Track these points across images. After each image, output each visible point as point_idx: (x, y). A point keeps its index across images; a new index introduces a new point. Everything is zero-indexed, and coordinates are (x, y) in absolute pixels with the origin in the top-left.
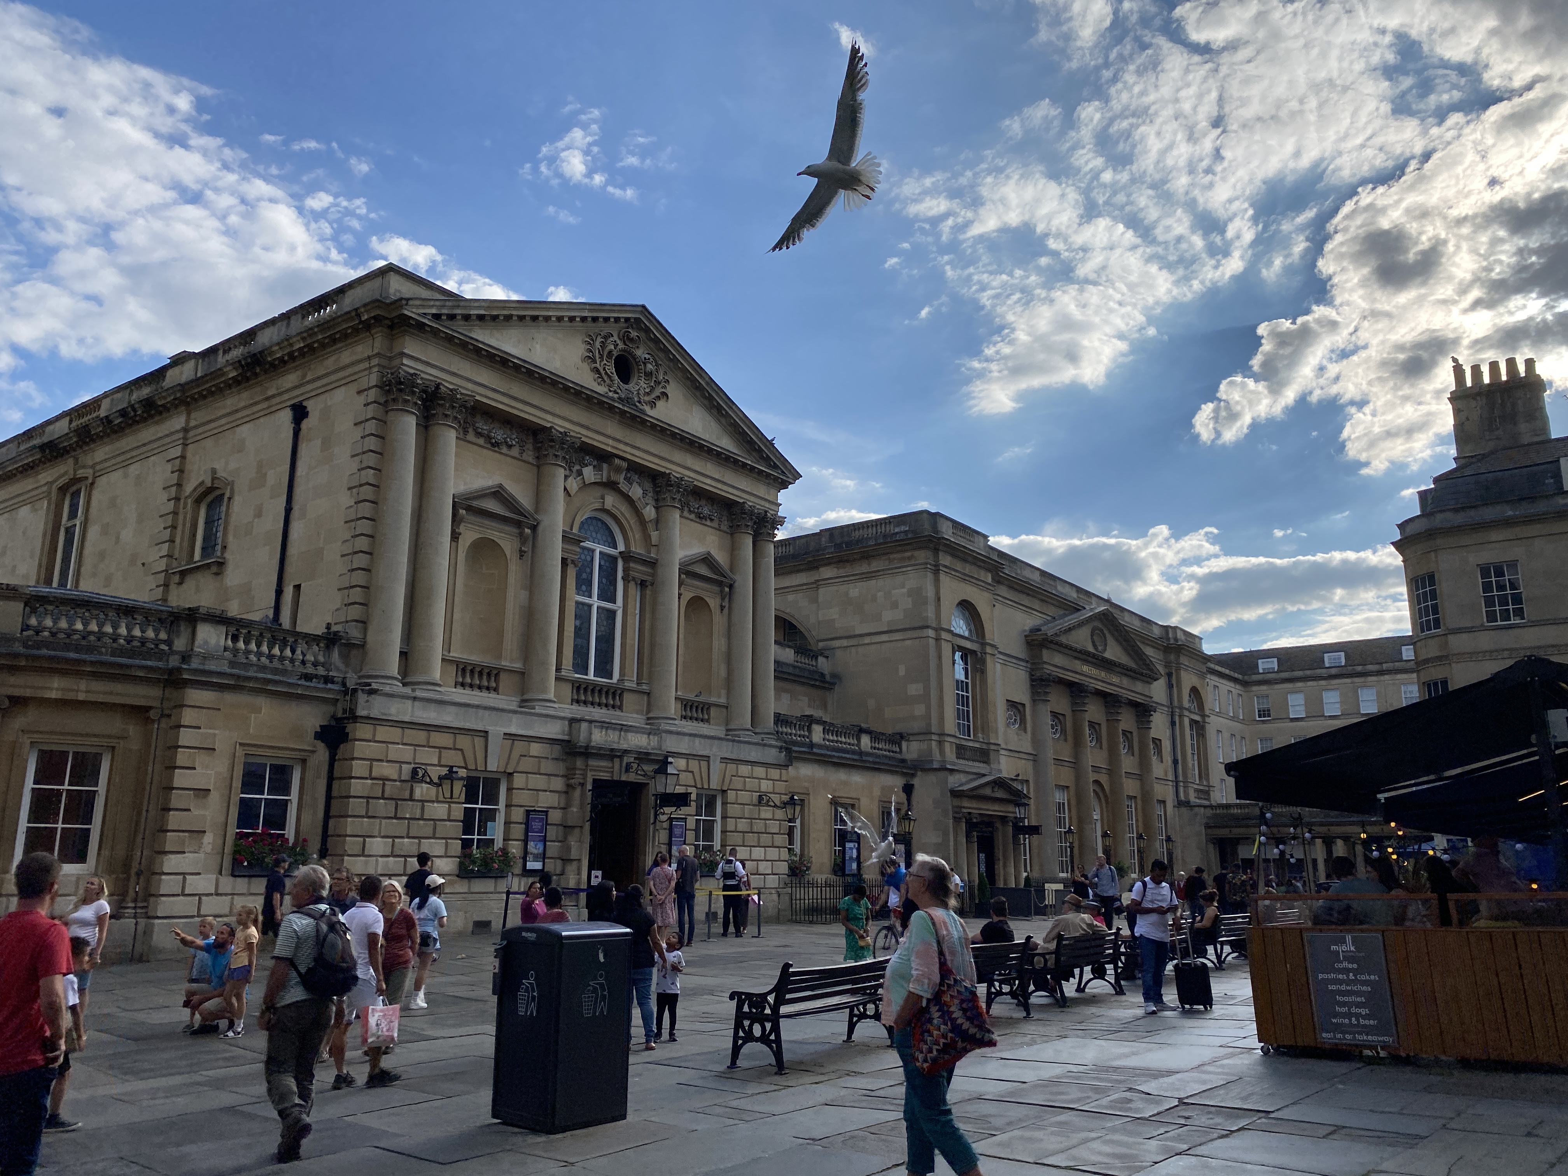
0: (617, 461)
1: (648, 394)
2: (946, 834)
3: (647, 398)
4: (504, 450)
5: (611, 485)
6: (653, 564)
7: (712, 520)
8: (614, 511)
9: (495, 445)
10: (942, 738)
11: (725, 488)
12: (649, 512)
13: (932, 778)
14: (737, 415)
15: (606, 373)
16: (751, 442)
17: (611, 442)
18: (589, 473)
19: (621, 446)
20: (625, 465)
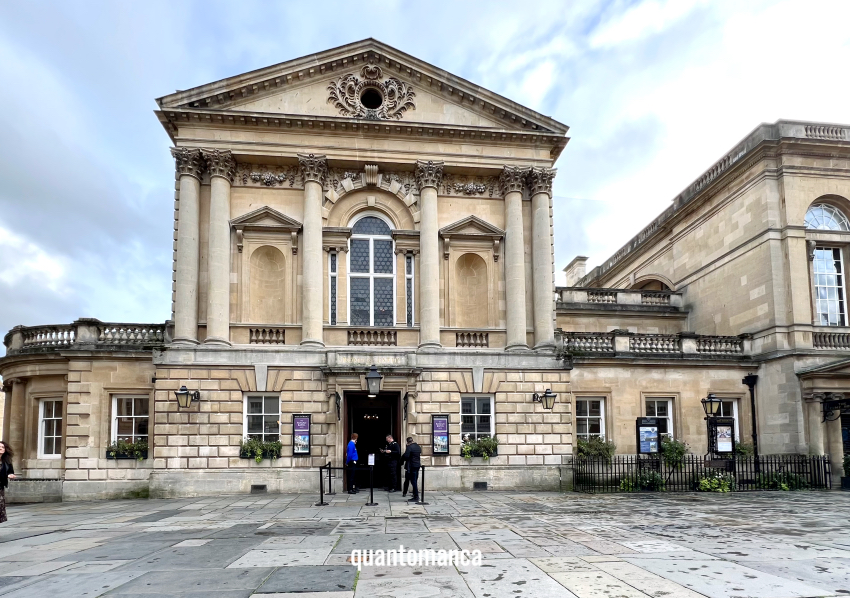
0: (367, 167)
1: (393, 108)
2: (793, 415)
3: (392, 112)
4: (277, 185)
5: (371, 188)
6: (417, 236)
7: (481, 193)
8: (379, 206)
9: (268, 184)
10: (791, 330)
11: (483, 161)
12: (409, 199)
13: (776, 367)
14: (485, 96)
15: (350, 105)
16: (507, 115)
17: (358, 153)
18: (348, 184)
19: (369, 154)
20: (375, 168)
